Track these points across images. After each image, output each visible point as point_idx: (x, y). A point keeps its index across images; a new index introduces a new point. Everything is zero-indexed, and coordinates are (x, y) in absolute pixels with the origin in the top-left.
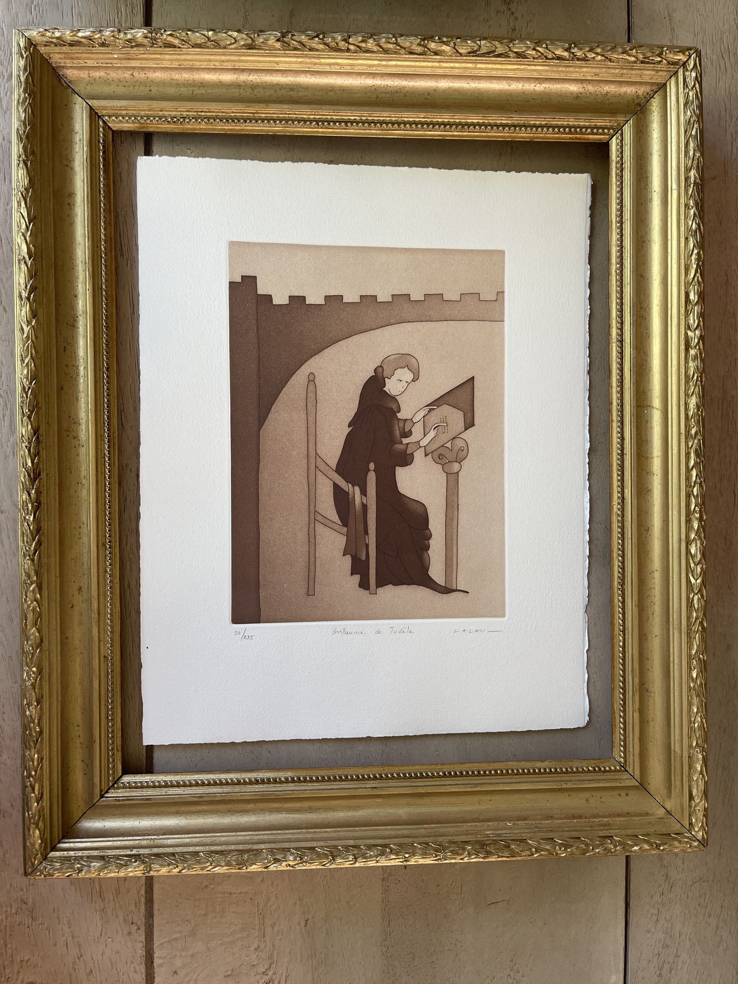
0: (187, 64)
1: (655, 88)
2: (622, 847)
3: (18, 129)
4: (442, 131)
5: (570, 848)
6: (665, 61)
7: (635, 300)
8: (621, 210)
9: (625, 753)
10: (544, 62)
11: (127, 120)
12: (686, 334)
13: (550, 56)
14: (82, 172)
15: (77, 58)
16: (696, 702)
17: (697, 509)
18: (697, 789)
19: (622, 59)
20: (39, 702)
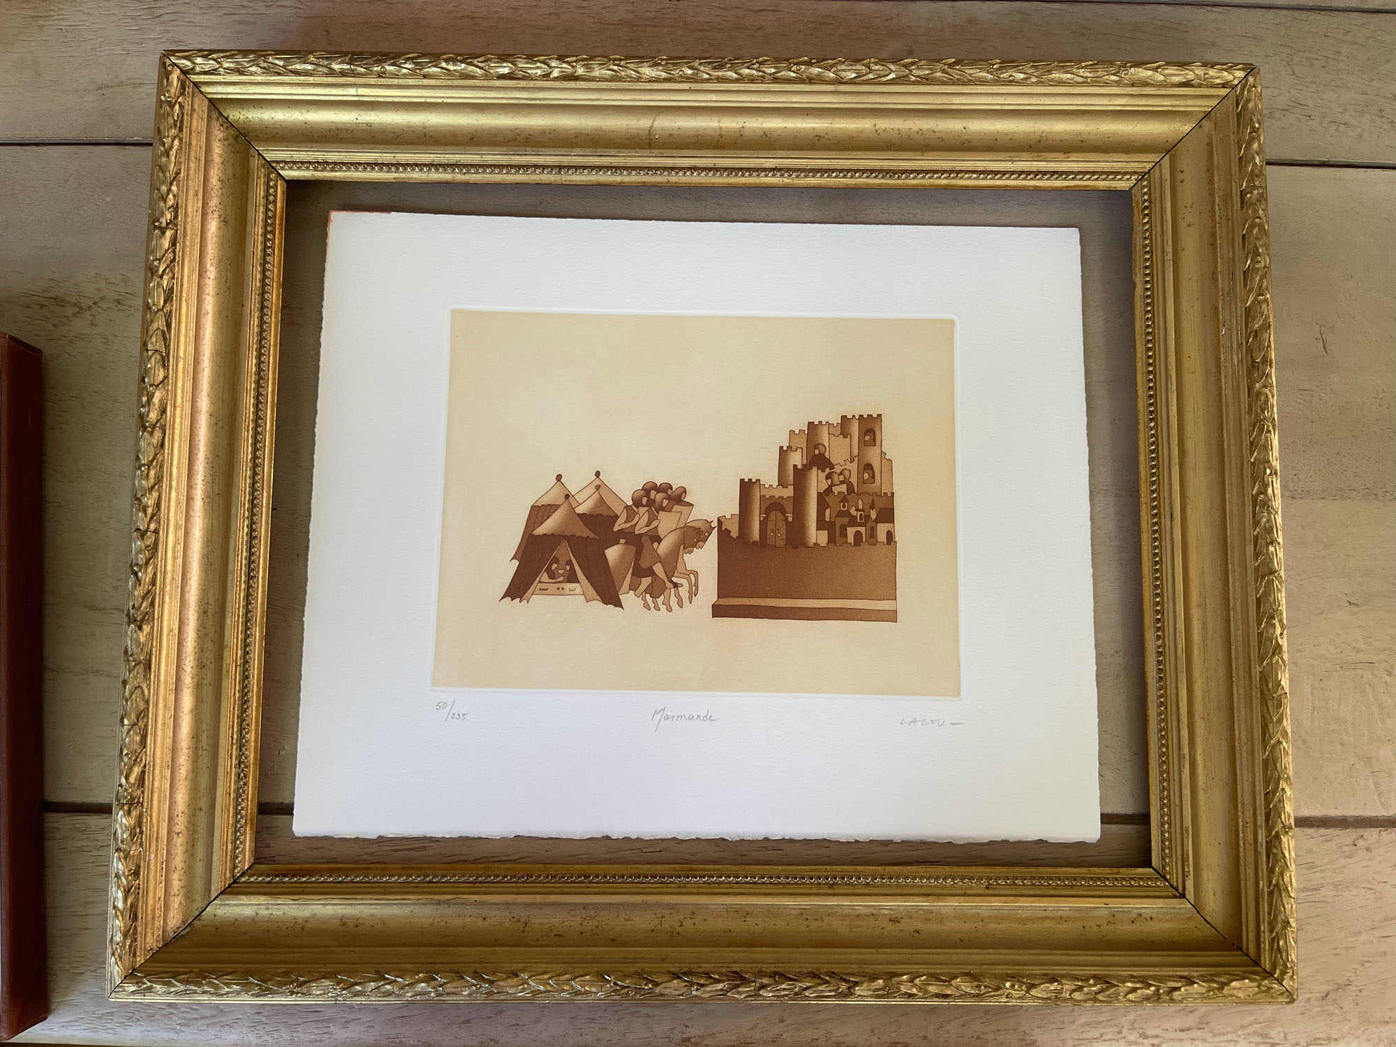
0: (168, 758)
1: (215, 115)
2: (1256, 177)
3: (252, 995)
4: (267, 408)
5: (1257, 249)
6: (180, 99)
7: (504, 149)
8: (381, 165)
9: (1126, 173)
10: (178, 265)
11: (241, 843)
12: (556, 79)
13: (171, 256)
14: (313, 907)
15: (154, 910)
16: (1057, 75)
17: (794, 68)
18: (1176, 74)
19: (176, 157)
20: (1053, 980)
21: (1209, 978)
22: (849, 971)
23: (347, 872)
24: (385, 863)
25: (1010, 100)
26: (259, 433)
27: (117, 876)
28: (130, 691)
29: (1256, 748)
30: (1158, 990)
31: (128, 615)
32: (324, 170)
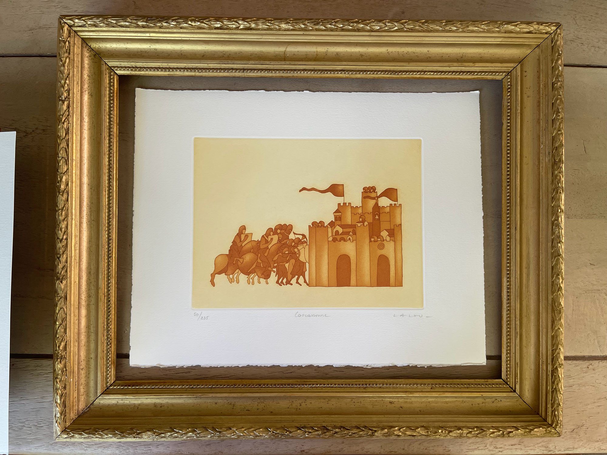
1: (85, 45)
2: (559, 77)
3: (117, 438)
4: (114, 181)
5: (559, 110)
6: (68, 39)
7: (218, 61)
8: (162, 69)
9: (500, 72)
10: (71, 117)
11: (109, 372)
12: (241, 29)
13: (67, 113)
14: (142, 399)
15: (73, 402)
16: (471, 28)
17: (351, 24)
18: (525, 28)
19: (68, 67)
20: (459, 429)
21: (525, 427)
22: (372, 426)
23: (156, 384)
24: (172, 379)
25: (449, 39)
26: (110, 192)
28: (58, 310)
29: (549, 330)
30: (503, 433)
32: (136, 70)
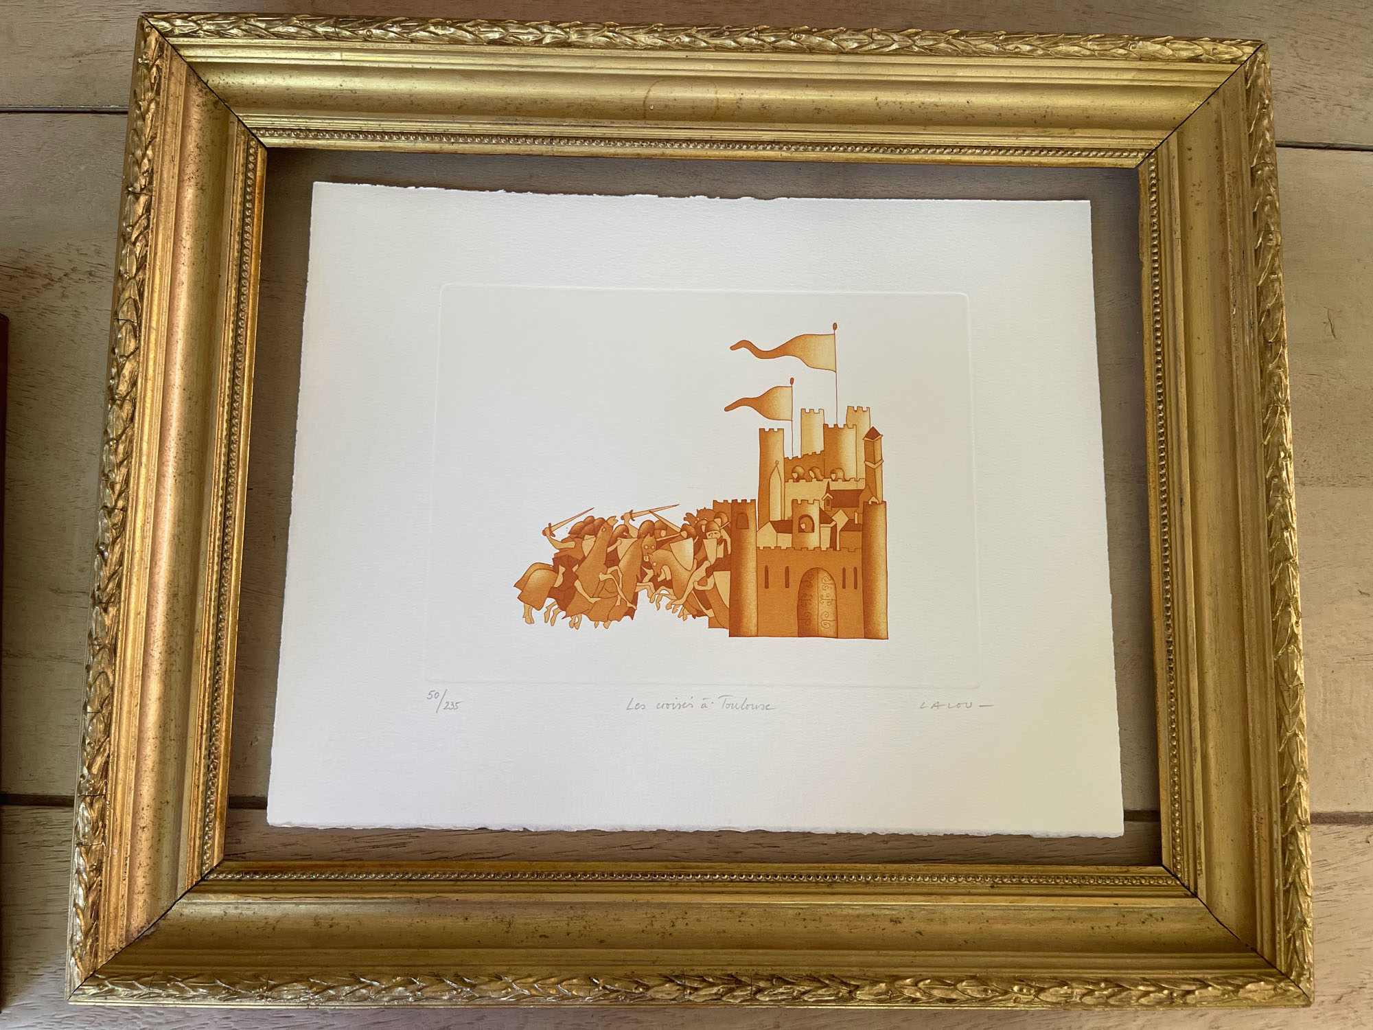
0: (133, 748)
1: (193, 81)
2: (1266, 156)
3: (220, 999)
4: (243, 383)
5: (1269, 226)
6: (158, 62)
7: (494, 118)
8: (366, 134)
9: (1133, 150)
10: (152, 231)
11: (209, 838)
12: (548, 45)
13: (144, 222)
14: (285, 906)
15: (116, 908)
16: (1064, 48)
17: (795, 37)
18: (1185, 50)
19: (152, 121)
20: (1063, 983)
21: (1224, 980)
22: (849, 974)
23: (321, 869)
24: (361, 860)
25: (1015, 73)
26: (234, 409)
27: (78, 872)
28: (94, 676)
29: (1271, 741)
30: (1171, 994)
31: (93, 596)
32: (306, 137)
